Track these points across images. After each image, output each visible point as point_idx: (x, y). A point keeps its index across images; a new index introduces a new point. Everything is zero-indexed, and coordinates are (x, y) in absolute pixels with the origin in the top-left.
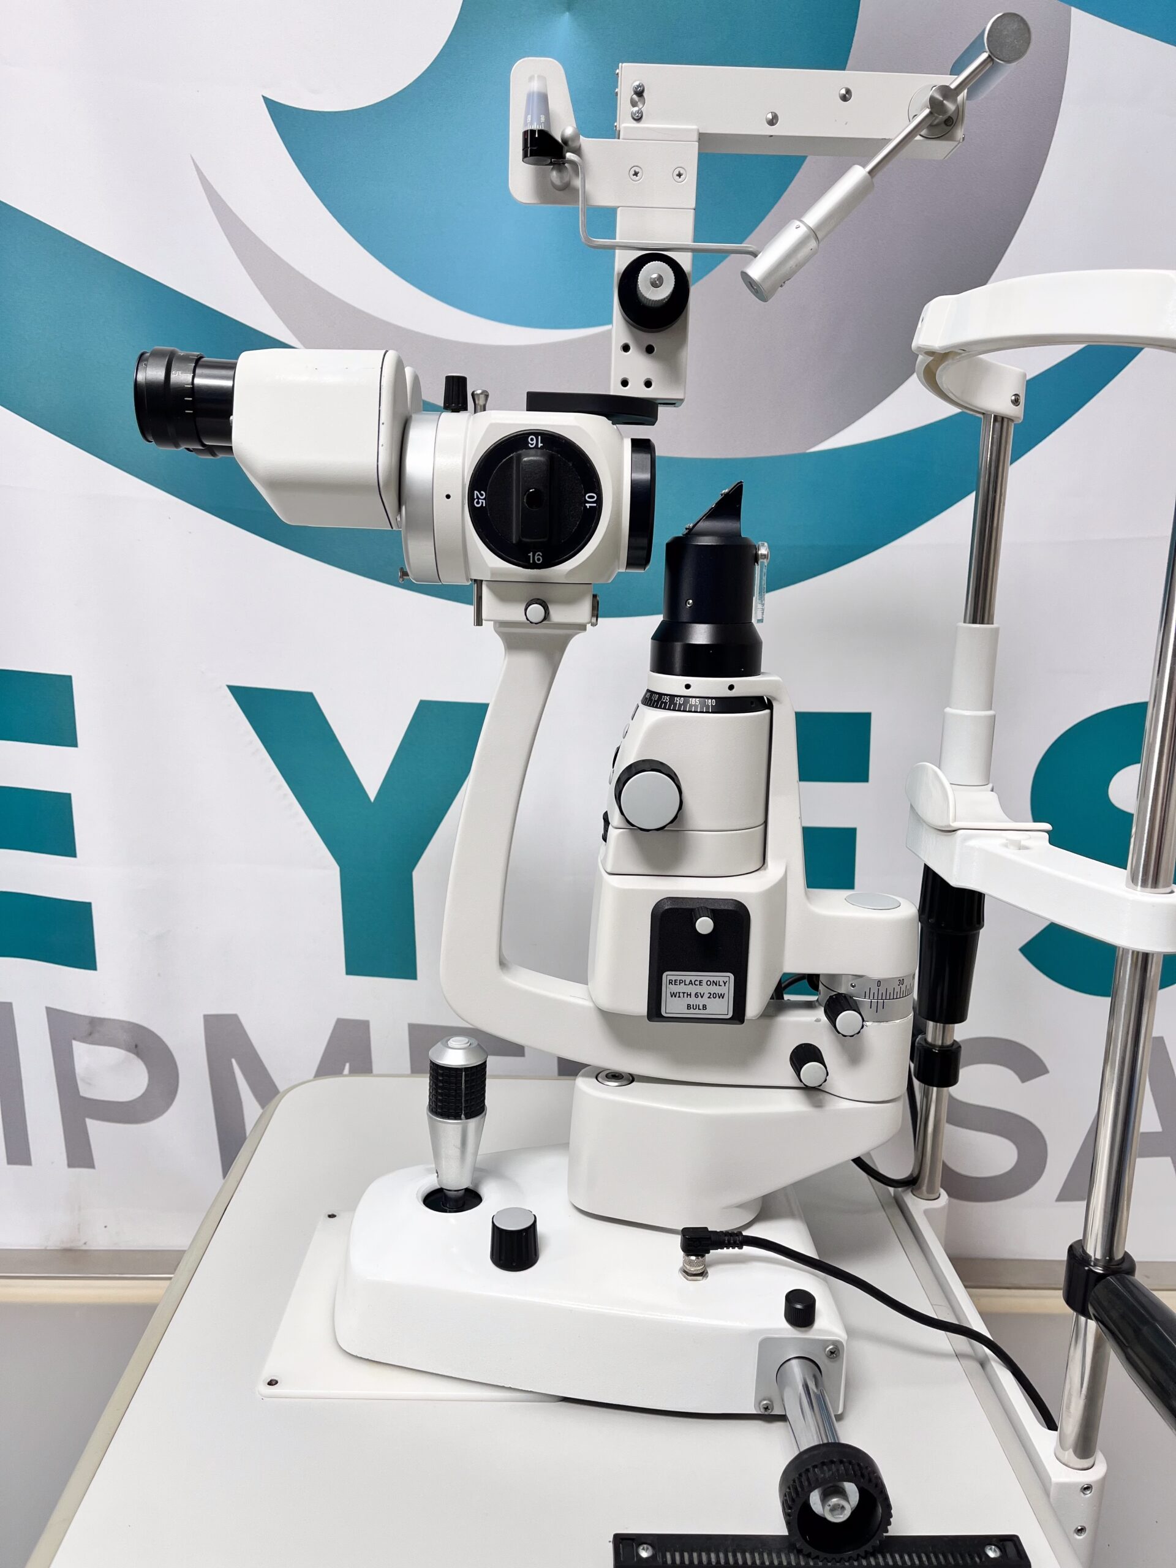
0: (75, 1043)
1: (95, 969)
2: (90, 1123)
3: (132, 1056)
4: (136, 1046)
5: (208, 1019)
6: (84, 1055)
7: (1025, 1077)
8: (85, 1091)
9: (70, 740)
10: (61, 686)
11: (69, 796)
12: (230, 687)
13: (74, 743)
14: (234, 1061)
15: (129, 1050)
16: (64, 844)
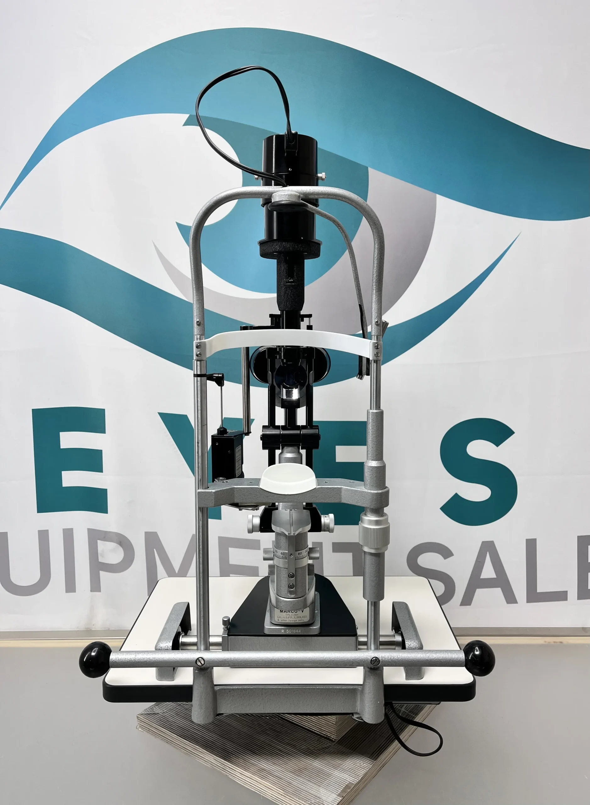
0: (98, 541)
1: (107, 513)
2: (102, 573)
3: (118, 545)
4: (120, 542)
5: (147, 534)
6: (103, 546)
7: (445, 558)
8: (101, 560)
9: (103, 431)
10: (102, 412)
11: (101, 451)
12: (158, 413)
13: (104, 432)
14: (155, 550)
15: (118, 543)
16: (99, 469)
